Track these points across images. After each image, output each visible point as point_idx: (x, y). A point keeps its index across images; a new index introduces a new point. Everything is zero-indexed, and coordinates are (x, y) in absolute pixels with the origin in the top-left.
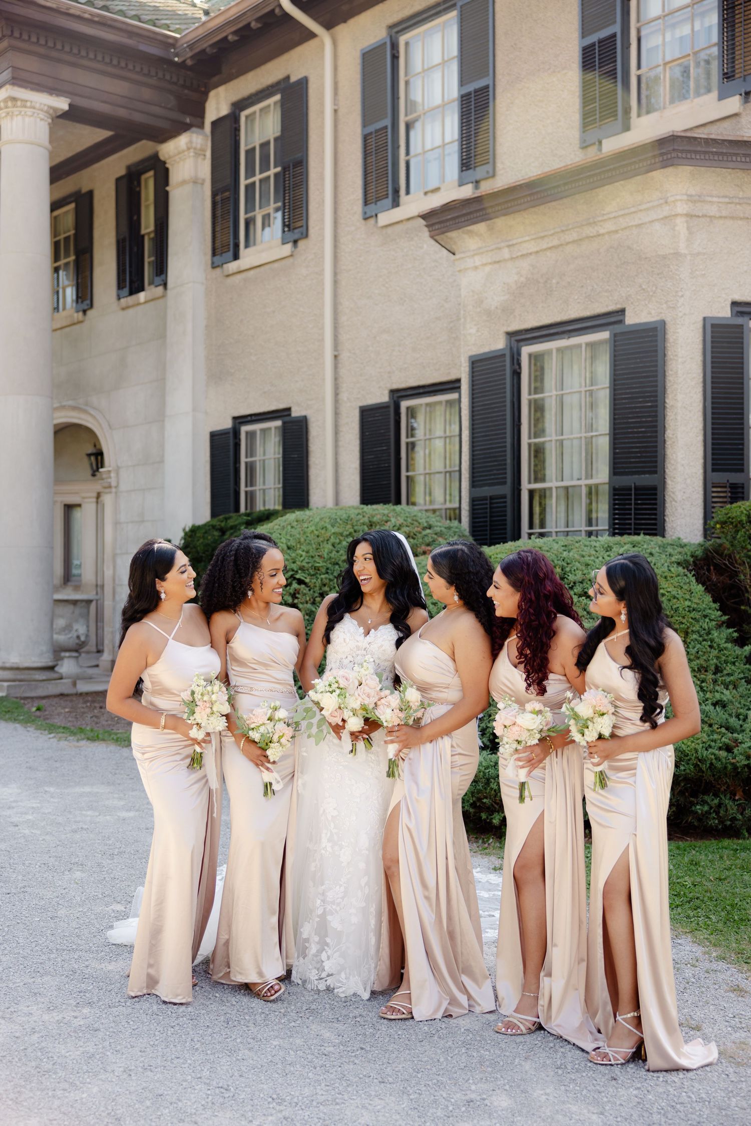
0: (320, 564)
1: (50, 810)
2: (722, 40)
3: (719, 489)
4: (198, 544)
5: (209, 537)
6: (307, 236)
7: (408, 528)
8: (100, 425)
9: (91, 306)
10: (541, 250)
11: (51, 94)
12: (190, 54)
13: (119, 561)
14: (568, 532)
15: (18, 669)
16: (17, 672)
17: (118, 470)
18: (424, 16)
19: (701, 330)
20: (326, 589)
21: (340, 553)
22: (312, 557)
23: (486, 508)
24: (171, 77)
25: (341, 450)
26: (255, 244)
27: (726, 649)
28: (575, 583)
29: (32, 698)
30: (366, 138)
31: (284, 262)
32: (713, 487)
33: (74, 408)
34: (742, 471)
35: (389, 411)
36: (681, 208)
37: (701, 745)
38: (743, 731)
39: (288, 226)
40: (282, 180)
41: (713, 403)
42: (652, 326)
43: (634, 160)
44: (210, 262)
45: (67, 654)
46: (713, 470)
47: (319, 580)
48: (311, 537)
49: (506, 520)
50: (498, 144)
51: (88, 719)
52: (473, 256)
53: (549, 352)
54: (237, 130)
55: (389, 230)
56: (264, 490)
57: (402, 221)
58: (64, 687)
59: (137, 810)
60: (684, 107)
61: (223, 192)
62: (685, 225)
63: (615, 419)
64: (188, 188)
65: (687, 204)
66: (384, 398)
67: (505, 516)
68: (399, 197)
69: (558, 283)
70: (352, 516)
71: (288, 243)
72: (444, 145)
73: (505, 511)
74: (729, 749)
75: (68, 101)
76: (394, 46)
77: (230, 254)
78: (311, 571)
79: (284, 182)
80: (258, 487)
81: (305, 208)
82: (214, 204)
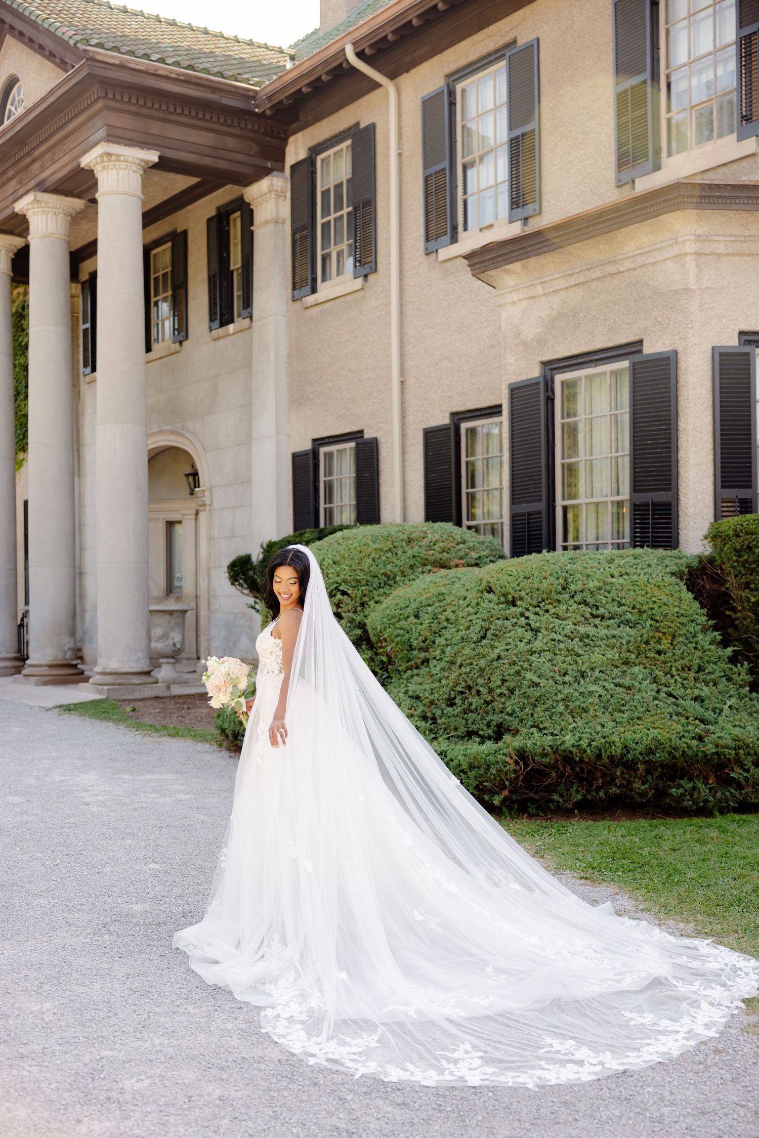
0: (361, 576)
1: (120, 793)
2: (740, 86)
3: (729, 504)
6: (376, 270)
7: (443, 543)
8: (195, 448)
9: (187, 337)
10: (570, 287)
11: (142, 148)
12: (268, 105)
13: (213, 574)
14: (598, 545)
15: (117, 674)
16: (116, 677)
17: (212, 487)
18: (478, 65)
19: (710, 358)
20: (366, 599)
21: (379, 567)
22: (354, 571)
23: (525, 524)
24: (253, 126)
25: (408, 469)
26: (330, 279)
27: (709, 650)
28: (575, 592)
29: (129, 700)
30: (426, 180)
31: (356, 295)
32: (722, 502)
33: (172, 432)
34: (750, 487)
35: (450, 433)
36: (690, 247)
37: (675, 735)
38: (717, 723)
39: (359, 261)
40: (353, 219)
41: (721, 425)
42: (665, 356)
43: (645, 205)
44: (290, 296)
45: (165, 660)
46: (723, 487)
47: (360, 591)
48: (354, 553)
49: (541, 534)
50: (543, 183)
51: (174, 718)
52: (512, 291)
53: (580, 378)
54: (314, 172)
55: (449, 264)
56: (341, 507)
58: (159, 690)
59: (194, 794)
60: (709, 147)
61: (301, 231)
62: (694, 262)
63: (634, 441)
64: (270, 227)
65: (695, 243)
66: (445, 420)
67: (541, 530)
68: (457, 233)
69: (585, 316)
70: (393, 533)
71: (359, 277)
72: (497, 185)
73: (541, 526)
74: (700, 738)
75: (158, 153)
76: (451, 93)
77: (308, 288)
78: (353, 583)
79: (356, 220)
80: (335, 505)
81: (373, 245)
82: (294, 241)
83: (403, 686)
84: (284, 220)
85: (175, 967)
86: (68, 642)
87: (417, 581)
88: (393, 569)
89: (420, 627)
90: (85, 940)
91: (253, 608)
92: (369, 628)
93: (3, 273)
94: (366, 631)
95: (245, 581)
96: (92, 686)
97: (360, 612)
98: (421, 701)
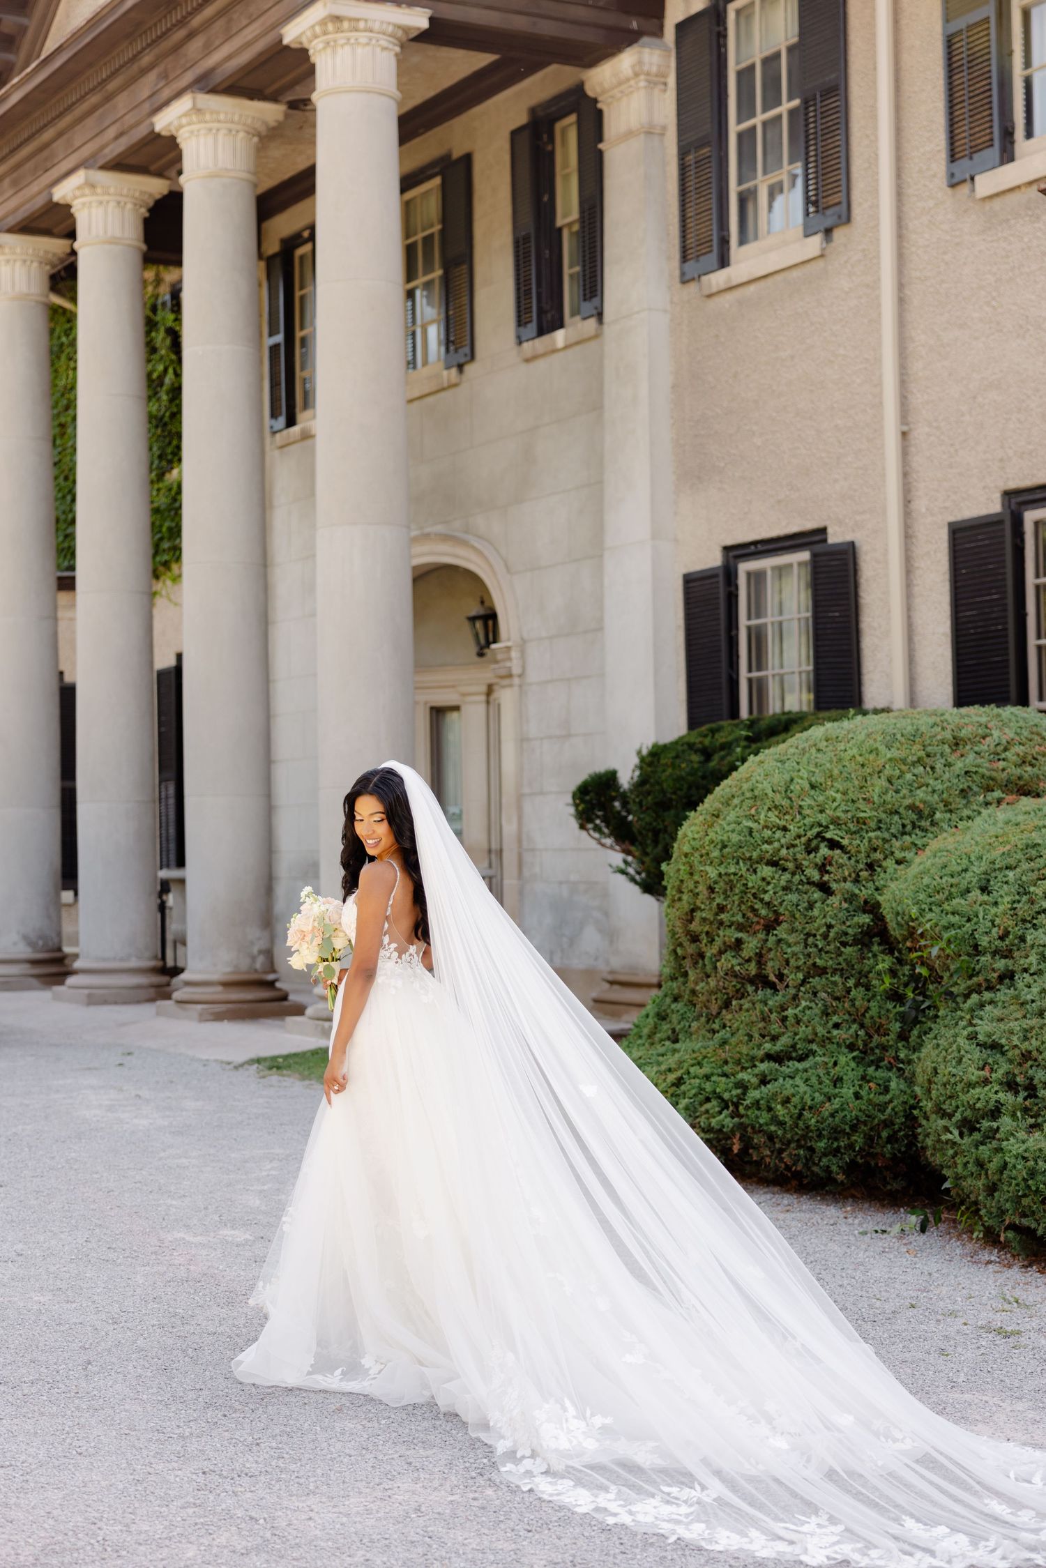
0: (867, 812)
4: (664, 776)
5: (683, 765)
6: (848, 220)
7: (1021, 747)
8: (491, 566)
9: (472, 357)
11: (399, 4)
13: (528, 807)
17: (524, 641)
20: (878, 856)
21: (901, 795)
22: (853, 801)
25: (917, 601)
26: (756, 238)
30: (950, 42)
31: (808, 267)
33: (446, 538)
35: (1003, 530)
39: (815, 204)
40: (802, 122)
44: (677, 273)
47: (865, 841)
48: (851, 767)
54: (722, 35)
55: (997, 204)
56: (782, 677)
57: (1019, 187)
61: (698, 148)
64: (636, 144)
66: (993, 506)
68: (1012, 143)
70: (923, 729)
71: (816, 233)
75: (428, 12)
77: (714, 257)
78: (851, 825)
79: (807, 125)
80: (770, 672)
81: (843, 171)
82: (683, 169)
83: (962, 1024)
84: (664, 128)
85: (637, 1551)
86: (259, 939)
87: (978, 820)
88: (929, 798)
89: (993, 910)
90: (452, 1498)
91: (623, 872)
92: (886, 911)
93: (129, 246)
94: (879, 919)
95: (606, 820)
96: (312, 1022)
97: (867, 880)
98: (1003, 1054)
